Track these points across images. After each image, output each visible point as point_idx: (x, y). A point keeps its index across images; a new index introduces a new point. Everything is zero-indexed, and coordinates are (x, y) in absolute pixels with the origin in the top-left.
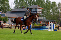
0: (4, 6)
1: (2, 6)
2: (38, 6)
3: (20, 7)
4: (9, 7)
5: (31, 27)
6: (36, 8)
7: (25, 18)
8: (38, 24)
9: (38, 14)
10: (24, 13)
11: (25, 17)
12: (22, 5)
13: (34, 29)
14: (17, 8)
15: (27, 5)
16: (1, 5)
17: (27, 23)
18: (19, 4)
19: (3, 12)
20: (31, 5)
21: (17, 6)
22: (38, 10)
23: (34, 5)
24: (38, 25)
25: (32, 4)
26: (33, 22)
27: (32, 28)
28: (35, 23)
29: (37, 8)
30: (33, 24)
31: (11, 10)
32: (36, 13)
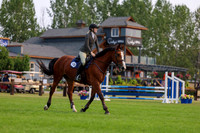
0: (18, 18)
1: (11, 20)
2: (131, 20)
3: (72, 25)
4: (33, 21)
5: (107, 90)
6: (122, 28)
7: (83, 61)
8: (129, 80)
10: (82, 44)
11: (84, 56)
12: (76, 16)
13: (117, 96)
14: (60, 27)
15: (93, 15)
17: (91, 76)
18: (67, 13)
19: (14, 40)
20: (105, 17)
21: (60, 21)
22: (129, 33)
23: (117, 16)
24: (128, 85)
25: (109, 14)
26: (114, 74)
27: (109, 93)
28: (120, 77)
29: (125, 27)
30: (114, 81)
31: (39, 34)
32: (124, 44)
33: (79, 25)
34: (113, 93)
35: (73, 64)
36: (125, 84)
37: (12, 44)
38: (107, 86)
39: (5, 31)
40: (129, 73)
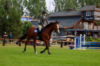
0: (37, 7)
1: (33, 8)
2: (97, 7)
3: (65, 10)
5: (84, 44)
6: (92, 11)
8: (96, 39)
9: (97, 21)
13: (89, 48)
14: (59, 11)
15: (77, 5)
16: (33, 6)
19: (35, 18)
21: (59, 8)
22: (96, 14)
23: (90, 5)
24: (96, 41)
25: (85, 4)
26: (88, 36)
27: (85, 46)
28: (91, 37)
29: (94, 11)
30: (88, 39)
31: (48, 15)
32: (93, 19)
33: (69, 10)
34: (87, 46)
35: (36, 31)
36: (94, 41)
37: (34, 20)
38: (84, 42)
39: (31, 13)
40: (96, 35)
